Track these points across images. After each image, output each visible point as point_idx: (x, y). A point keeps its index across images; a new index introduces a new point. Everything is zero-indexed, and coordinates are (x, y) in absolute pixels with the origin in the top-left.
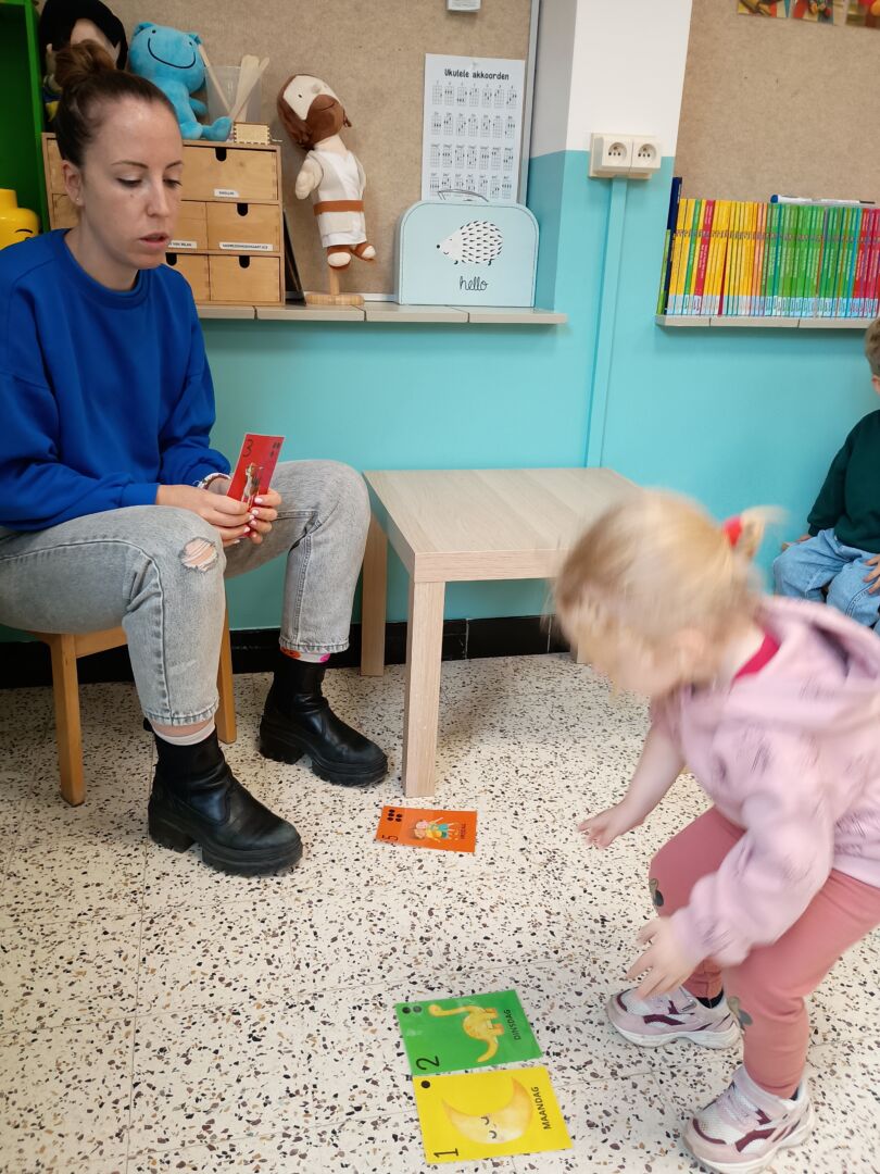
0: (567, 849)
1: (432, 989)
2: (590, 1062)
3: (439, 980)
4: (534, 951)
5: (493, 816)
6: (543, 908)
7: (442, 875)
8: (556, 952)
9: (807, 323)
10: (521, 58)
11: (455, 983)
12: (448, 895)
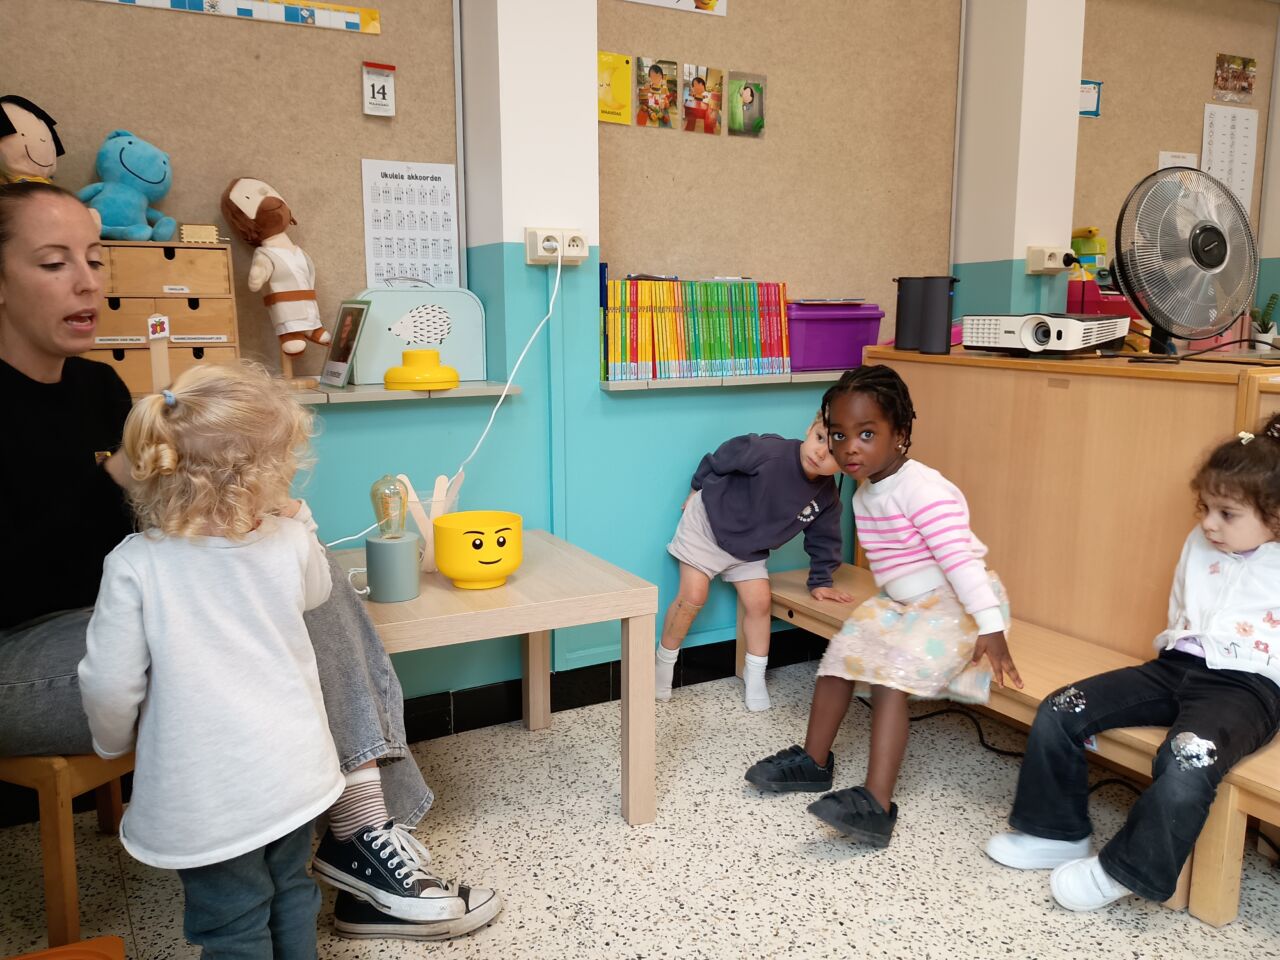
9: (729, 381)
10: (451, 163)
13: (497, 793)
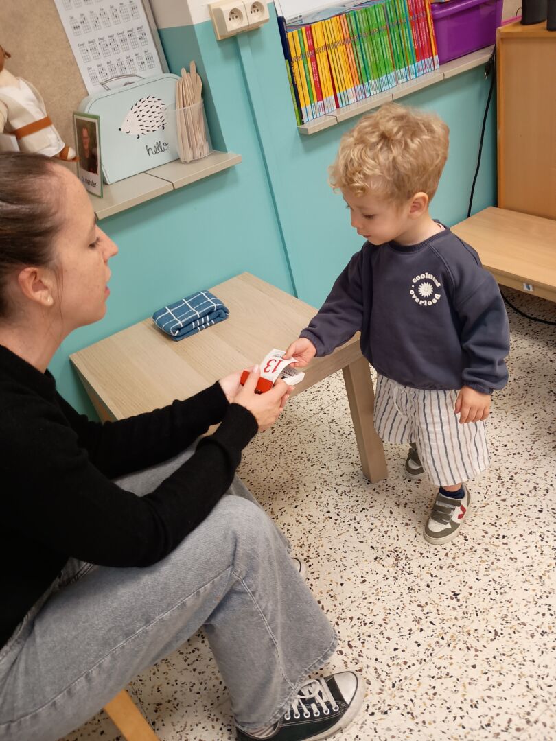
0: (402, 543)
1: (386, 713)
2: (510, 721)
3: (387, 703)
4: (429, 645)
5: (343, 538)
6: (415, 604)
7: (339, 608)
8: (443, 638)
11: (397, 698)
12: (353, 623)
13: (302, 455)
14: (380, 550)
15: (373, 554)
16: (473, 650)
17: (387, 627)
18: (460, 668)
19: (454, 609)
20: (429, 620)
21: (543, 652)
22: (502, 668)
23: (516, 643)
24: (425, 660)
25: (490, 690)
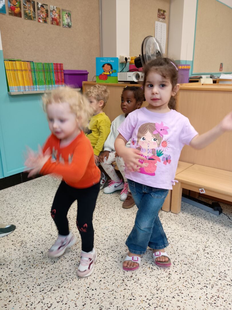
6: (25, 257)
14: (15, 241)
15: (13, 243)
16: (44, 269)
17: (10, 265)
18: (37, 274)
19: (40, 256)
20: (29, 261)
21: (70, 266)
22: (53, 272)
23: (61, 264)
24: (23, 274)
25: (47, 279)
